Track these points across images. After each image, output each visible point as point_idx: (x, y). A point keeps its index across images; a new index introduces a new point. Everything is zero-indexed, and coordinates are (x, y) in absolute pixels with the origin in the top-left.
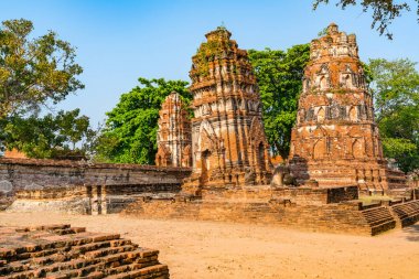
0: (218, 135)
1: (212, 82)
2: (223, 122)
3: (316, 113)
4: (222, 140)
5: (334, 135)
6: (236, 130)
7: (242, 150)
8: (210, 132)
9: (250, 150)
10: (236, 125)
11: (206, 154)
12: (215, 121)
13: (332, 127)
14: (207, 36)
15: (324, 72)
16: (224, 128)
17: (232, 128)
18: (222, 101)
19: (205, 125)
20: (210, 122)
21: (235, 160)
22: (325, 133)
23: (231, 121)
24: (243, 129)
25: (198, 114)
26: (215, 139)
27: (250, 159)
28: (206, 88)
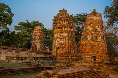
0: (62, 43)
2: (64, 39)
3: (88, 37)
4: (63, 45)
5: (93, 45)
6: (68, 42)
7: (70, 48)
8: (60, 42)
9: (72, 49)
10: (68, 40)
11: (58, 48)
12: (62, 38)
13: (93, 42)
14: (59, 11)
15: (91, 24)
16: (64, 41)
17: (67, 41)
18: (64, 33)
19: (58, 40)
20: (60, 39)
21: (67, 51)
22: (91, 44)
23: (67, 39)
24: (70, 42)
25: (56, 36)
27: (72, 51)
28: (59, 28)
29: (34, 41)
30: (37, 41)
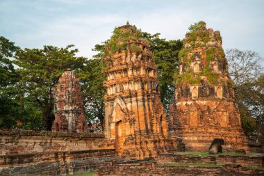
0: (129, 109)
1: (125, 66)
2: (134, 99)
3: (191, 91)
4: (132, 113)
5: (206, 108)
6: (144, 105)
7: (148, 121)
8: (123, 107)
9: (155, 121)
10: (144, 100)
11: (117, 123)
12: (127, 97)
13: (204, 102)
15: (197, 59)
16: (134, 104)
17: (140, 103)
18: (132, 82)
19: (118, 101)
20: (123, 98)
21: (143, 128)
22: (199, 108)
23: (140, 98)
24: (149, 105)
25: (111, 91)
26: (127, 112)
27: (154, 128)
28: (120, 71)
29: (59, 109)
30: (66, 108)
